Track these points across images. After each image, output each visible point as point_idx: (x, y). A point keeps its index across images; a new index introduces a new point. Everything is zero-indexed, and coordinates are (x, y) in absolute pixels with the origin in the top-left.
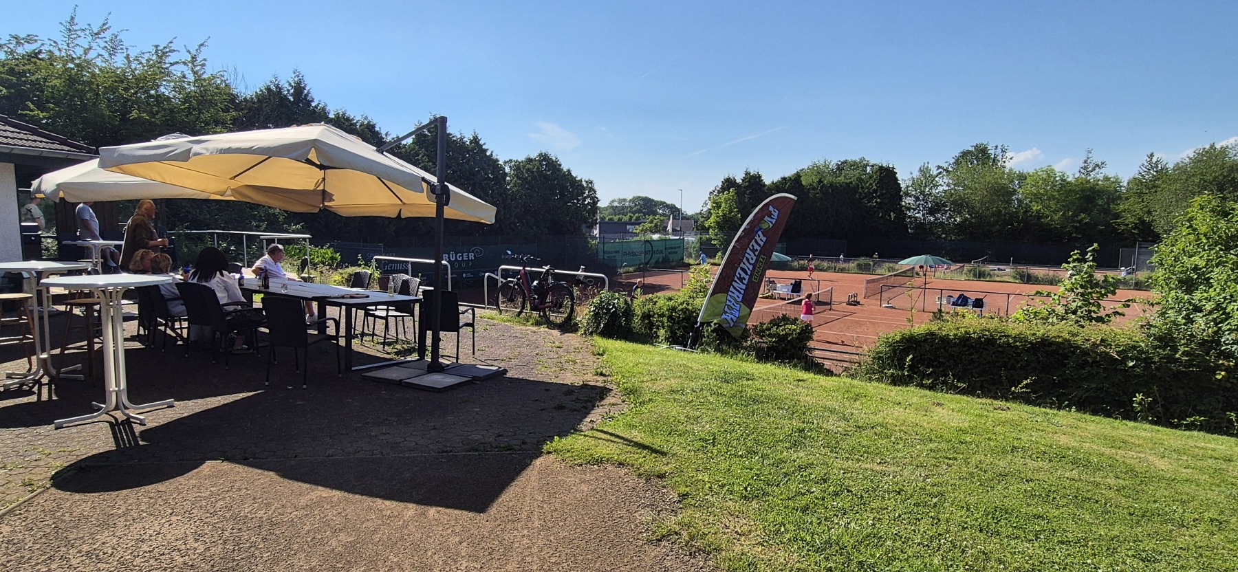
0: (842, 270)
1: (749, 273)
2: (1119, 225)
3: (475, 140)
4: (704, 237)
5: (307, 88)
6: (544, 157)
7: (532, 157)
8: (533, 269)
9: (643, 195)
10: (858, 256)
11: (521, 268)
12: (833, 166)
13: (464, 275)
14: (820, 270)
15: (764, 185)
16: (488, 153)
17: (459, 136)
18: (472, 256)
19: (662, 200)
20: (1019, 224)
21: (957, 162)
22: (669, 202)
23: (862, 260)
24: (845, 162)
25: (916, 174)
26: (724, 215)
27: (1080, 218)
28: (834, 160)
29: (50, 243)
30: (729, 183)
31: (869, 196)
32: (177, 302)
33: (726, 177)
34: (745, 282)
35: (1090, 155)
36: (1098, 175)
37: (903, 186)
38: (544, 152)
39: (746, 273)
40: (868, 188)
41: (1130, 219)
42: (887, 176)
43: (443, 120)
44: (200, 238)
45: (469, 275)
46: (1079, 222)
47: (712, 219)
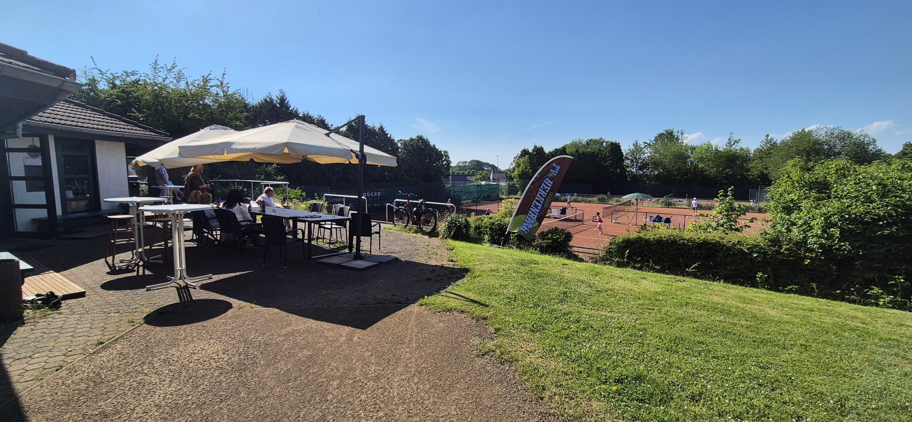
0: (590, 202)
1: (542, 203)
2: (749, 176)
3: (381, 129)
4: (511, 183)
5: (287, 100)
6: (420, 138)
7: (414, 138)
8: (414, 201)
9: (476, 159)
10: (599, 194)
11: (407, 201)
12: (584, 142)
13: (375, 205)
14: (577, 202)
15: (545, 153)
16: (389, 136)
17: (372, 126)
18: (379, 194)
19: (487, 162)
20: (691, 175)
21: (656, 140)
22: (491, 163)
23: (601, 196)
24: (591, 140)
25: (632, 147)
26: (523, 170)
27: (726, 171)
28: (584, 139)
29: (144, 187)
30: (525, 152)
31: (605, 159)
32: (214, 220)
33: (523, 149)
34: (539, 208)
35: (732, 136)
36: (737, 147)
37: (624, 154)
38: (420, 135)
39: (540, 203)
40: (604, 155)
41: (756, 172)
42: (615, 148)
43: (363, 117)
44: (227, 184)
45: (378, 205)
46: (726, 174)
47: (516, 172)
